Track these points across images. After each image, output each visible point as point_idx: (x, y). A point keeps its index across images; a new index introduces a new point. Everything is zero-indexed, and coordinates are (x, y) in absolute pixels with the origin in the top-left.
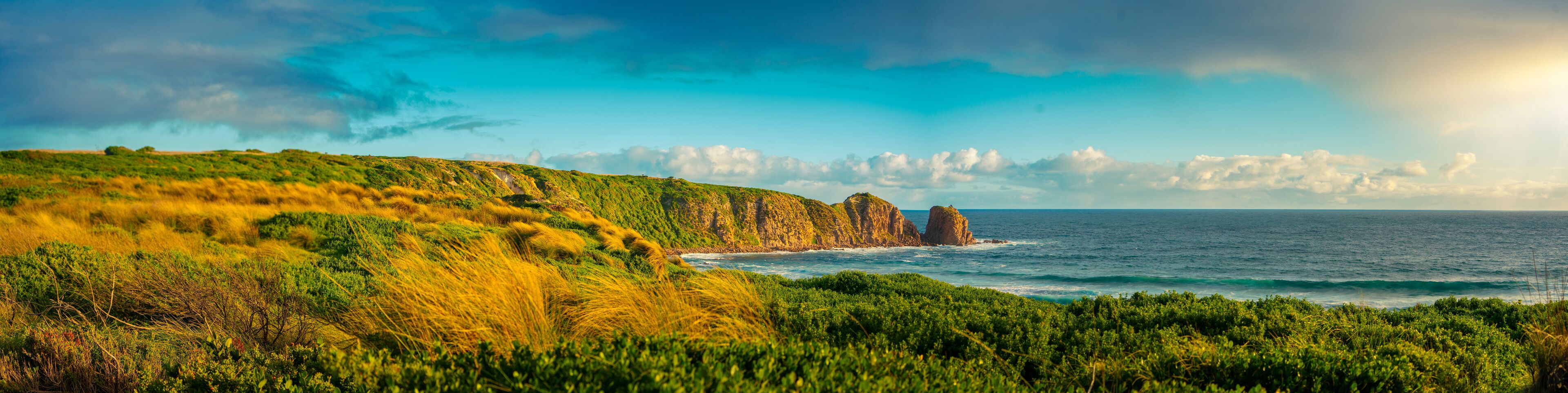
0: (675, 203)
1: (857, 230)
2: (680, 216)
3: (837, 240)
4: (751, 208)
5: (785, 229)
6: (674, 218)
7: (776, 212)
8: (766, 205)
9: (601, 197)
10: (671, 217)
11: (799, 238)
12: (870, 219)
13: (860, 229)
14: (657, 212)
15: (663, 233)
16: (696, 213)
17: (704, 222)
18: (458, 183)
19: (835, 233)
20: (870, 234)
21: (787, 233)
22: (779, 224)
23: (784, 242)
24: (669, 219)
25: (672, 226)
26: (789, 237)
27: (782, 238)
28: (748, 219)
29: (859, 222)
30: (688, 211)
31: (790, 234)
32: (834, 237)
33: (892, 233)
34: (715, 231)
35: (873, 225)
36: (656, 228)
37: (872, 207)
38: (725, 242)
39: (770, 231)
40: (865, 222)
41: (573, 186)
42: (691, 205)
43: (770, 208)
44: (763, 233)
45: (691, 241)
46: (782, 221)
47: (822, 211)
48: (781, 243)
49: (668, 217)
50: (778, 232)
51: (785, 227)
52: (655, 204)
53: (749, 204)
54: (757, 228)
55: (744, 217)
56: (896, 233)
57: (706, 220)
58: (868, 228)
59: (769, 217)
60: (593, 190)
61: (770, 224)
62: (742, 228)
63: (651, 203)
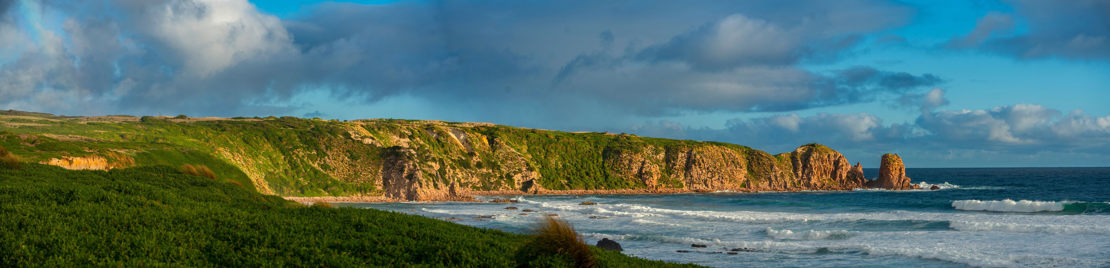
0: (612, 154)
1: (797, 176)
2: (613, 165)
3: (770, 185)
4: (681, 157)
5: (709, 174)
6: (608, 166)
7: (703, 161)
8: (695, 155)
9: (547, 150)
10: (606, 165)
11: (722, 182)
12: (811, 166)
13: (800, 175)
14: (595, 162)
15: (593, 178)
16: (626, 162)
17: (632, 169)
18: (411, 140)
19: (770, 179)
20: (809, 179)
21: (711, 178)
22: (704, 171)
23: (707, 186)
24: (603, 167)
25: (604, 172)
26: (712, 181)
27: (705, 182)
28: (678, 166)
29: (801, 169)
30: (621, 161)
31: (713, 179)
32: (768, 182)
33: (834, 179)
34: (640, 177)
35: (812, 172)
36: (587, 174)
37: (815, 156)
38: (646, 185)
39: (695, 176)
40: (806, 168)
41: (525, 142)
42: (624, 155)
43: (698, 157)
44: (689, 178)
45: (616, 184)
46: (708, 168)
47: (762, 160)
48: (704, 186)
49: (603, 165)
50: (702, 177)
51: (710, 173)
52: (596, 155)
53: (680, 155)
54: (685, 174)
55: (674, 165)
56: (838, 179)
57: (634, 168)
58: (808, 175)
59: (695, 165)
60: (541, 145)
61: (695, 171)
62: (671, 174)
63: (593, 154)
